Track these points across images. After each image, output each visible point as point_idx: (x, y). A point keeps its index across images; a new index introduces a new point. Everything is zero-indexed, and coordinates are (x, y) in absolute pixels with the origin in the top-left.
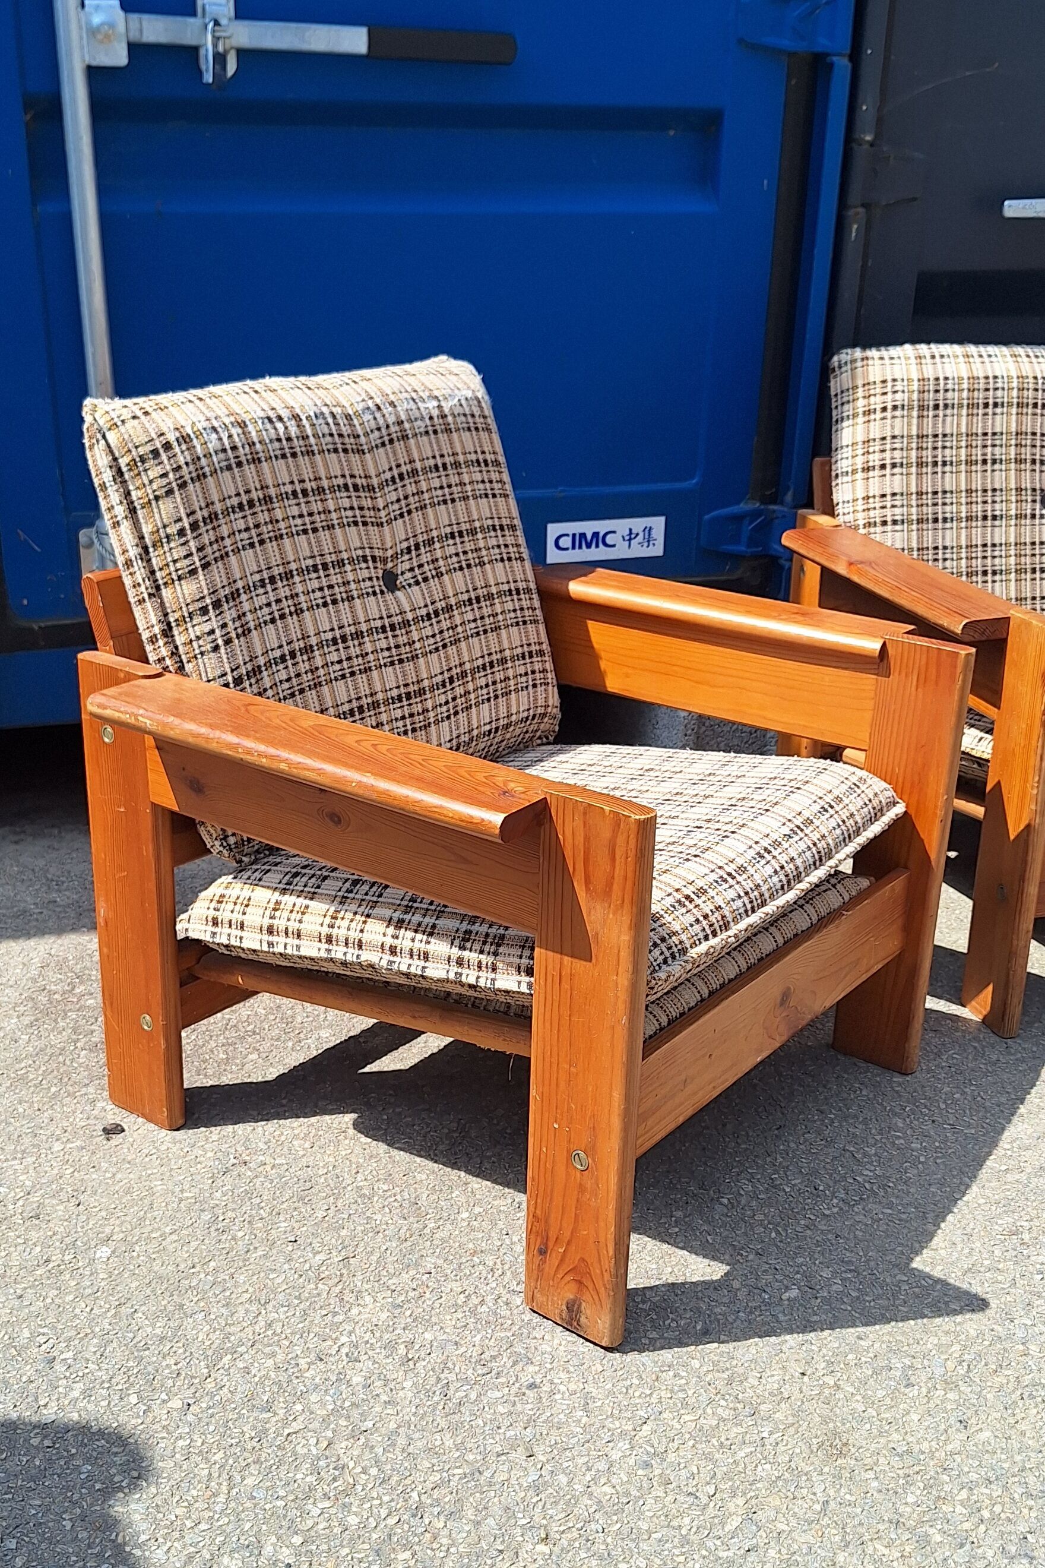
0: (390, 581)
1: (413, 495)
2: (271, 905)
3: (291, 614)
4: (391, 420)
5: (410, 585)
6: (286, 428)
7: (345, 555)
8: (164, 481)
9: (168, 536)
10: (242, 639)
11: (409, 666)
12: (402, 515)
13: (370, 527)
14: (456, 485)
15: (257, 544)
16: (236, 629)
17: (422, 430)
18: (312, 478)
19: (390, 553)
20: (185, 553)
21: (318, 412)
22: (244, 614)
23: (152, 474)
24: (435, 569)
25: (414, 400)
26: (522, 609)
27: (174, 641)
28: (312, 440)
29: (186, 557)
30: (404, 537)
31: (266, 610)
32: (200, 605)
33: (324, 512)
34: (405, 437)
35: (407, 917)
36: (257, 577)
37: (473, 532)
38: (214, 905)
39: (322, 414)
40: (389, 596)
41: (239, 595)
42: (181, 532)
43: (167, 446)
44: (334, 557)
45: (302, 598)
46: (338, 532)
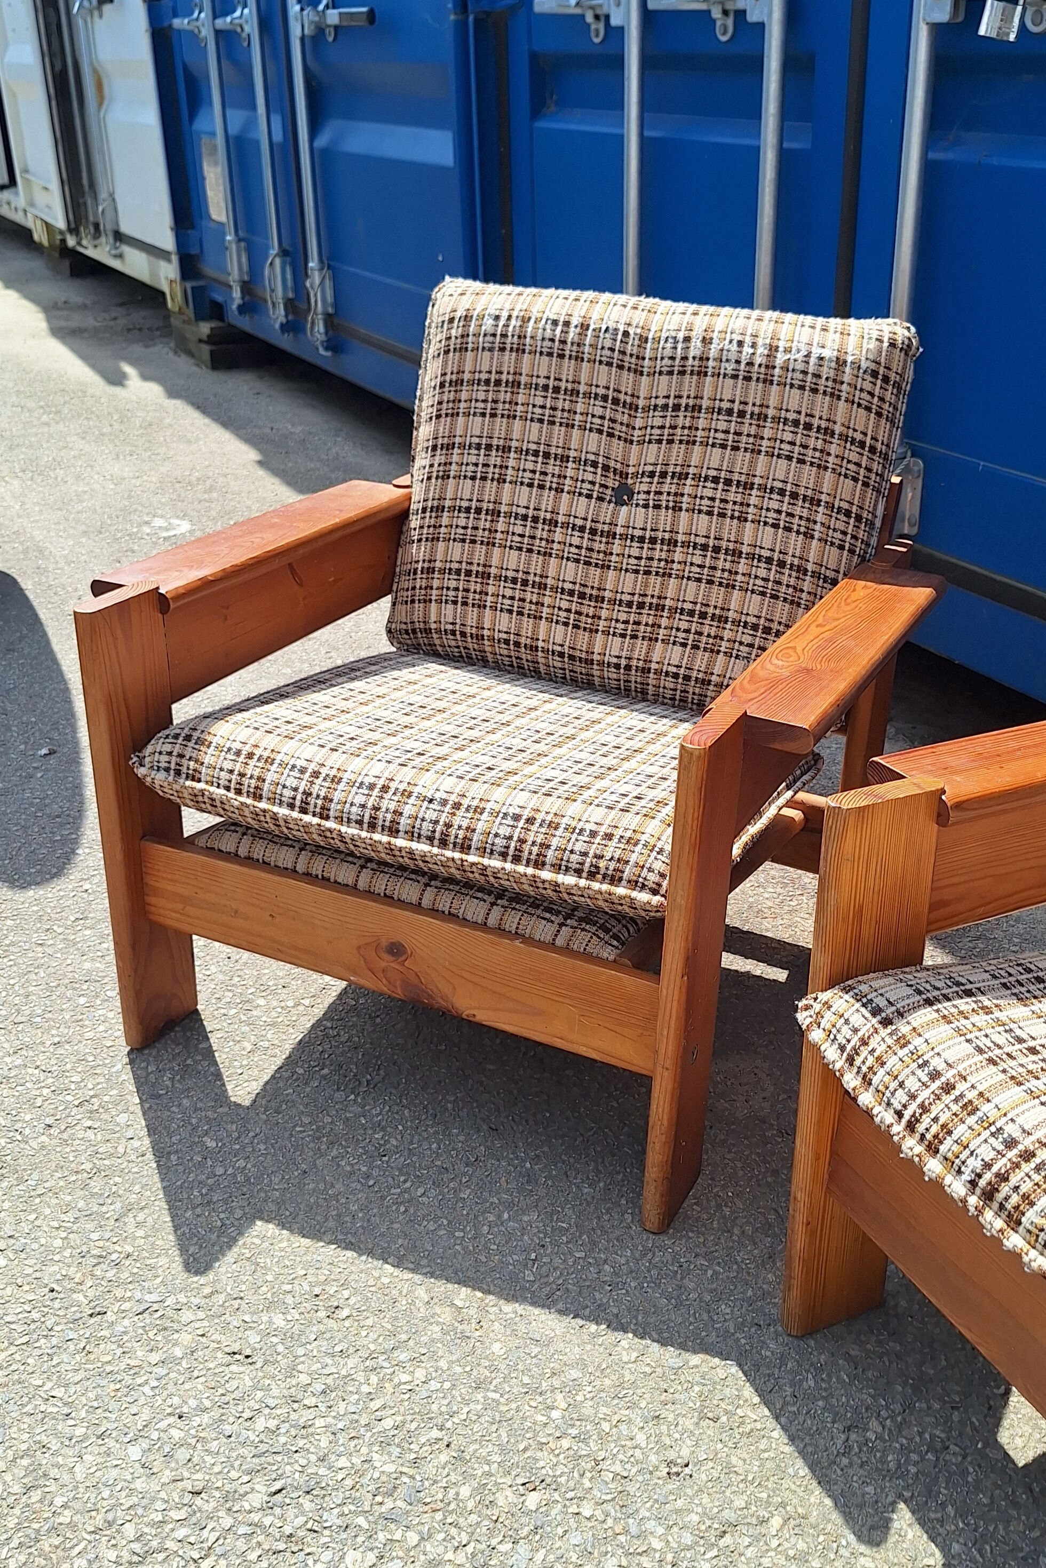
1: (683, 428)
3: (493, 479)
6: (564, 332)
7: (572, 454)
12: (659, 442)
13: (615, 441)
15: (488, 415)
16: (438, 471)
18: (571, 379)
22: (451, 463)
28: (587, 349)
30: (652, 461)
31: (473, 468)
33: (569, 411)
34: (702, 374)
44: (560, 451)
45: (510, 472)
46: (576, 432)
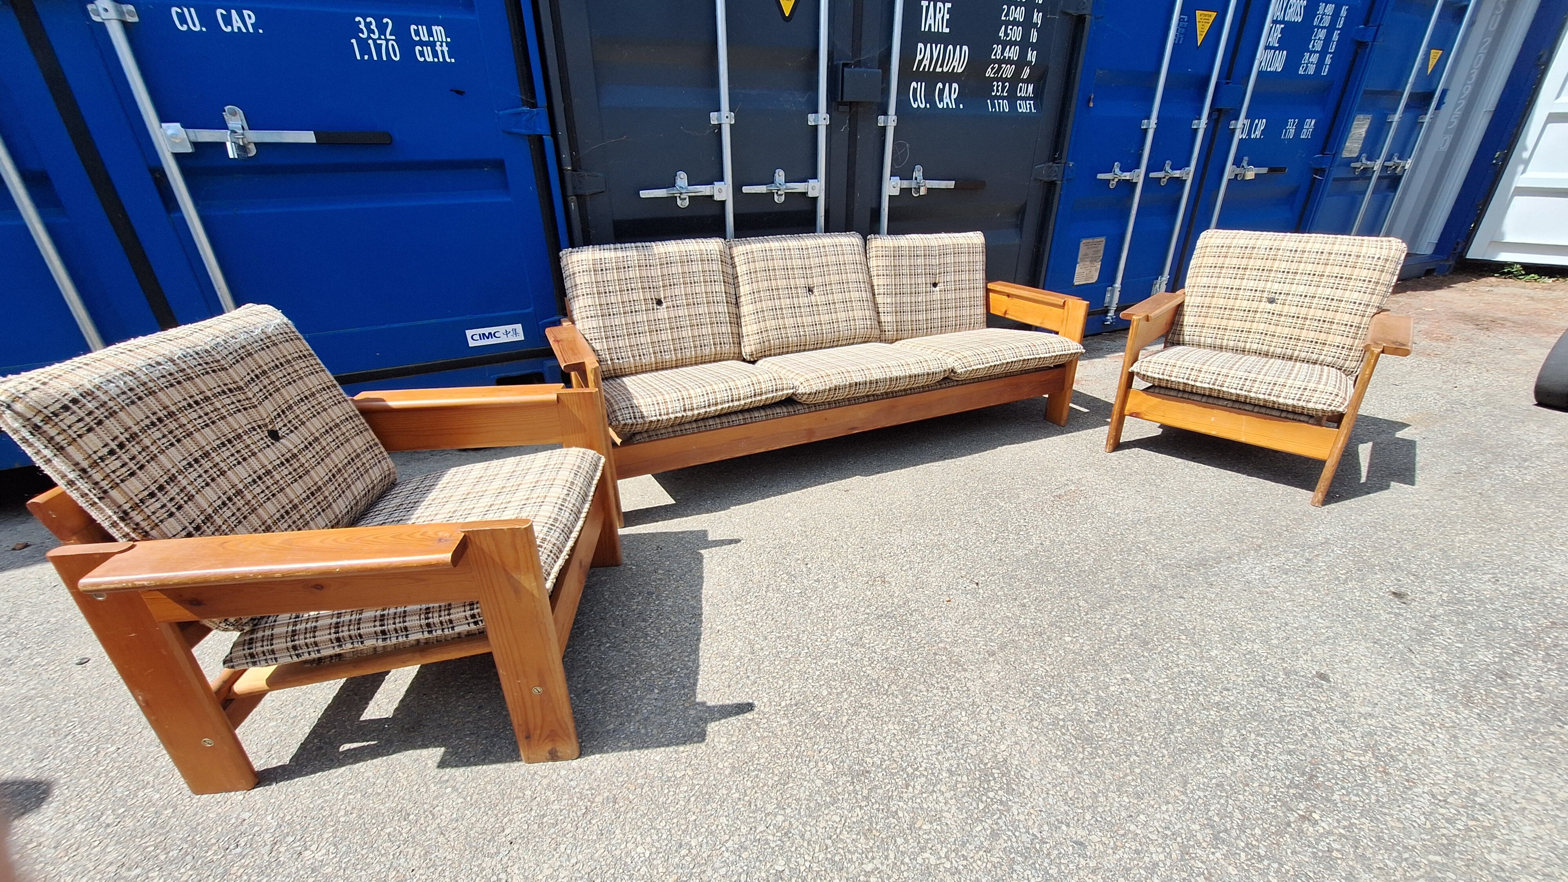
0: (274, 435)
1: (269, 385)
3: (218, 476)
4: (237, 347)
5: (287, 434)
7: (240, 431)
8: (82, 424)
10: (189, 503)
11: (306, 478)
13: (249, 410)
14: (293, 373)
16: (182, 498)
17: (259, 348)
19: (267, 420)
21: (184, 353)
23: (68, 422)
24: (300, 421)
26: (356, 426)
30: (273, 409)
33: (215, 410)
34: (250, 354)
36: (184, 462)
37: (313, 394)
40: (277, 444)
41: (175, 478)
42: (112, 452)
44: (233, 434)
45: (222, 464)
46: (230, 419)
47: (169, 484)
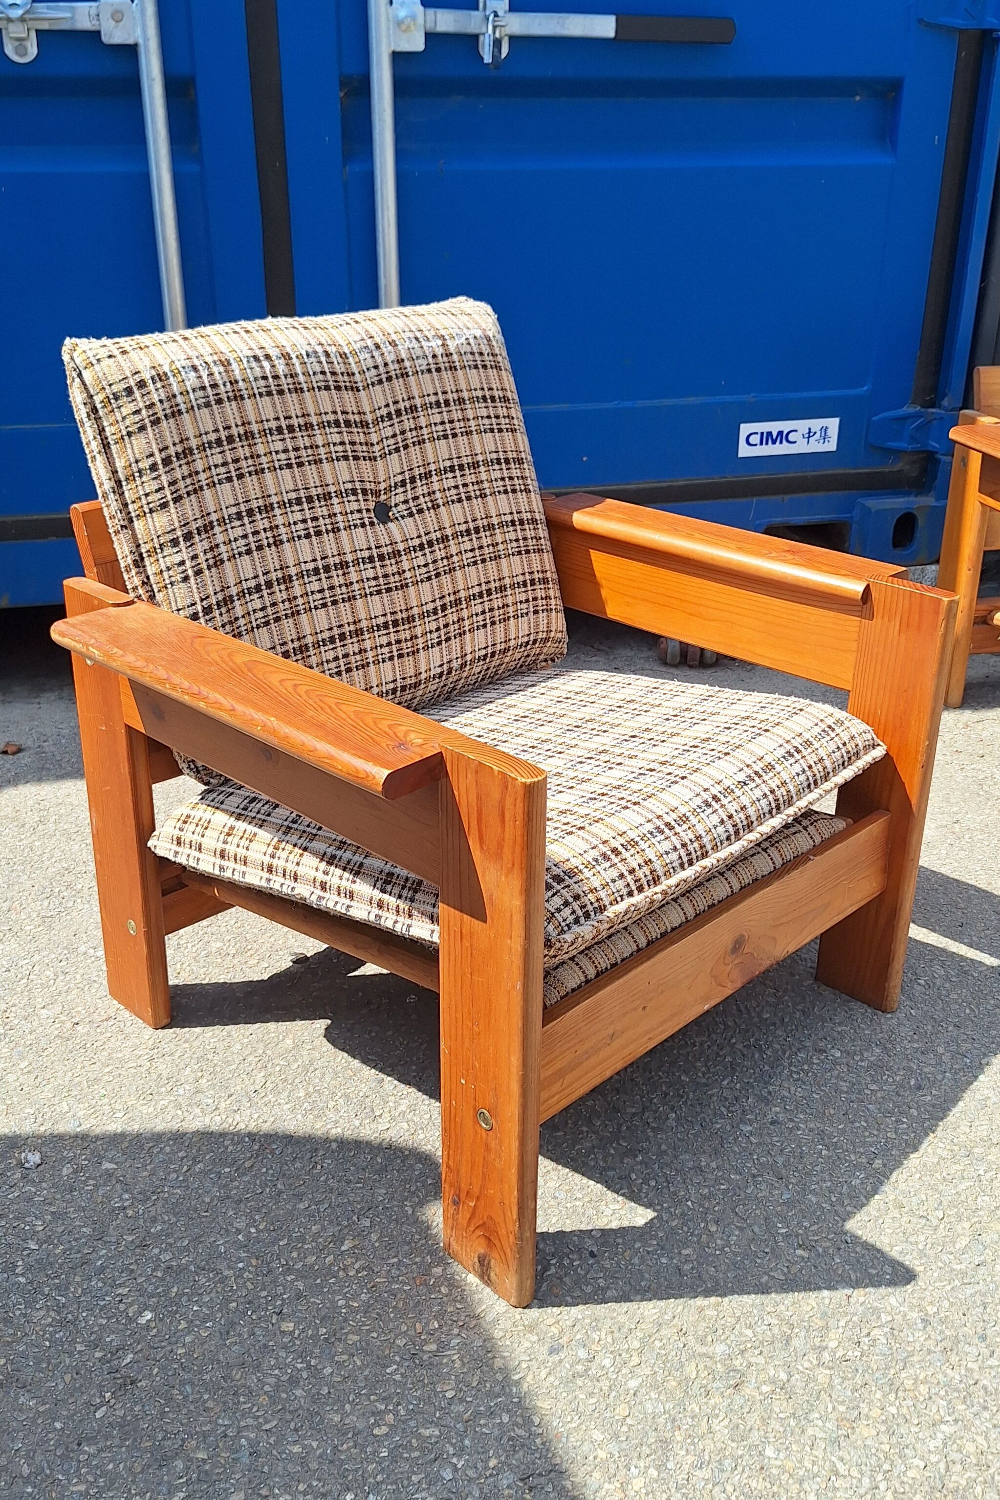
0: (383, 513)
1: (411, 430)
2: (226, 830)
3: (269, 545)
4: (390, 358)
5: (403, 517)
6: (273, 366)
7: (332, 489)
8: (137, 418)
9: (140, 471)
10: (214, 570)
11: (398, 595)
12: (397, 450)
13: (362, 462)
14: (459, 420)
15: (235, 478)
16: (207, 560)
17: (424, 368)
18: (299, 414)
19: (383, 486)
20: (157, 487)
21: (310, 350)
22: (217, 546)
23: (125, 411)
24: (432, 501)
25: (417, 339)
26: (525, 539)
27: (145, 571)
28: (301, 378)
29: (157, 491)
30: (399, 471)
31: (242, 542)
32: (170, 537)
33: (311, 447)
34: (404, 375)
35: (339, 853)
36: (234, 510)
37: (475, 465)
38: (180, 824)
39: (315, 352)
40: (380, 528)
41: (212, 528)
42: (153, 467)
43: (142, 384)
44: (320, 490)
45: (282, 530)
46: (326, 466)
47: (199, 534)
